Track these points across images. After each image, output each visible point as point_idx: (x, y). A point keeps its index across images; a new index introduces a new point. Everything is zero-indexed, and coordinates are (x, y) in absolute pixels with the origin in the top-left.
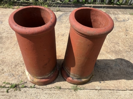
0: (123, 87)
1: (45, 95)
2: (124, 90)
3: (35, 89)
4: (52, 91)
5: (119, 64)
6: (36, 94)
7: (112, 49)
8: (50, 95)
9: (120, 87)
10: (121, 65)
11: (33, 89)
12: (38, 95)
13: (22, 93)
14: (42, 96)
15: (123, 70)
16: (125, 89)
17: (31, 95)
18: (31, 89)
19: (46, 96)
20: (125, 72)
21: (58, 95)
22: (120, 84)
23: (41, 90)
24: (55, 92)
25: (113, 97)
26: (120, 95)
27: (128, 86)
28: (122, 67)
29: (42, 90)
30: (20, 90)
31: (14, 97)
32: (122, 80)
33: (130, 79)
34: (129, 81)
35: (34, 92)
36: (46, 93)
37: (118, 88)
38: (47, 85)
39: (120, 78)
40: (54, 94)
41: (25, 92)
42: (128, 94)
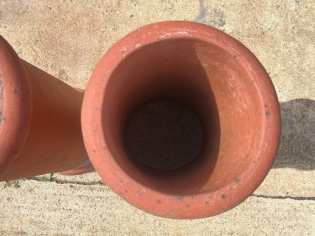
0: (279, 188)
1: (77, 202)
2: (280, 197)
3: (55, 183)
4: (95, 192)
5: (293, 119)
6: (58, 197)
7: (290, 62)
8: (90, 200)
9: (273, 187)
10: (300, 122)
11: (49, 183)
12: (62, 199)
13: (23, 193)
14: (72, 201)
15: (298, 138)
16: (283, 195)
17: (46, 198)
18: (43, 184)
19: (82, 204)
20: (302, 144)
21: (109, 202)
22: (275, 178)
23: (69, 188)
24: (101, 194)
25: (245, 212)
26: (265, 210)
27: (293, 187)
28: (299, 131)
29: (71, 186)
30: (19, 186)
31: (5, 201)
32: (283, 169)
33: (309, 167)
34: (305, 172)
35: (51, 191)
36: (80, 196)
37: (266, 191)
38: (84, 175)
39: (281, 163)
40: (99, 199)
41: (31, 190)
42: (286, 208)
